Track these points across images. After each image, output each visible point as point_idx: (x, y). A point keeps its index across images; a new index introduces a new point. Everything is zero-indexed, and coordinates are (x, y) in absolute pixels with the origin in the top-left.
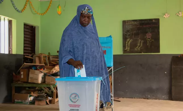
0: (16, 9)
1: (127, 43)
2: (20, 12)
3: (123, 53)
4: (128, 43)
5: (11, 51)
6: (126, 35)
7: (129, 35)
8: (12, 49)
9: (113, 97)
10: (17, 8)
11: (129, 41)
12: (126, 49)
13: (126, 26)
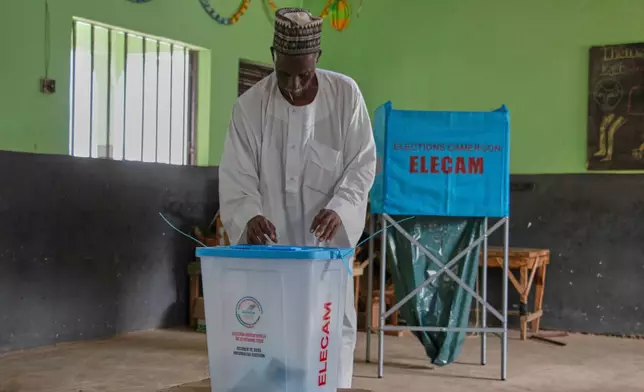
0: (211, 13)
1: (602, 129)
2: (226, 22)
3: (589, 168)
4: (607, 130)
5: (192, 155)
6: (600, 99)
7: (612, 101)
8: (195, 148)
9: (506, 325)
10: (213, 11)
11: (613, 124)
12: (598, 154)
13: (604, 68)
